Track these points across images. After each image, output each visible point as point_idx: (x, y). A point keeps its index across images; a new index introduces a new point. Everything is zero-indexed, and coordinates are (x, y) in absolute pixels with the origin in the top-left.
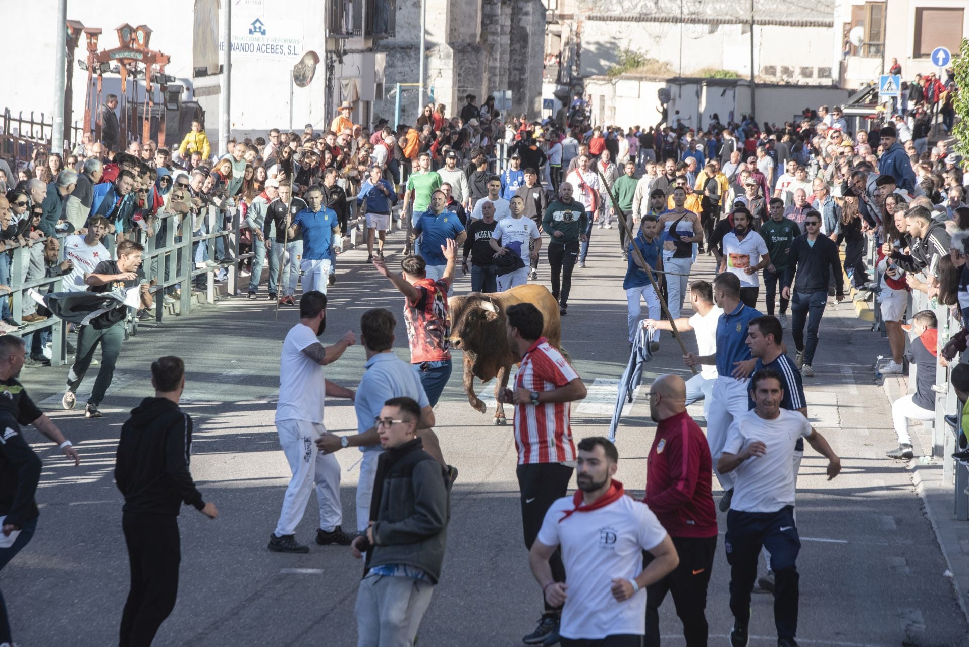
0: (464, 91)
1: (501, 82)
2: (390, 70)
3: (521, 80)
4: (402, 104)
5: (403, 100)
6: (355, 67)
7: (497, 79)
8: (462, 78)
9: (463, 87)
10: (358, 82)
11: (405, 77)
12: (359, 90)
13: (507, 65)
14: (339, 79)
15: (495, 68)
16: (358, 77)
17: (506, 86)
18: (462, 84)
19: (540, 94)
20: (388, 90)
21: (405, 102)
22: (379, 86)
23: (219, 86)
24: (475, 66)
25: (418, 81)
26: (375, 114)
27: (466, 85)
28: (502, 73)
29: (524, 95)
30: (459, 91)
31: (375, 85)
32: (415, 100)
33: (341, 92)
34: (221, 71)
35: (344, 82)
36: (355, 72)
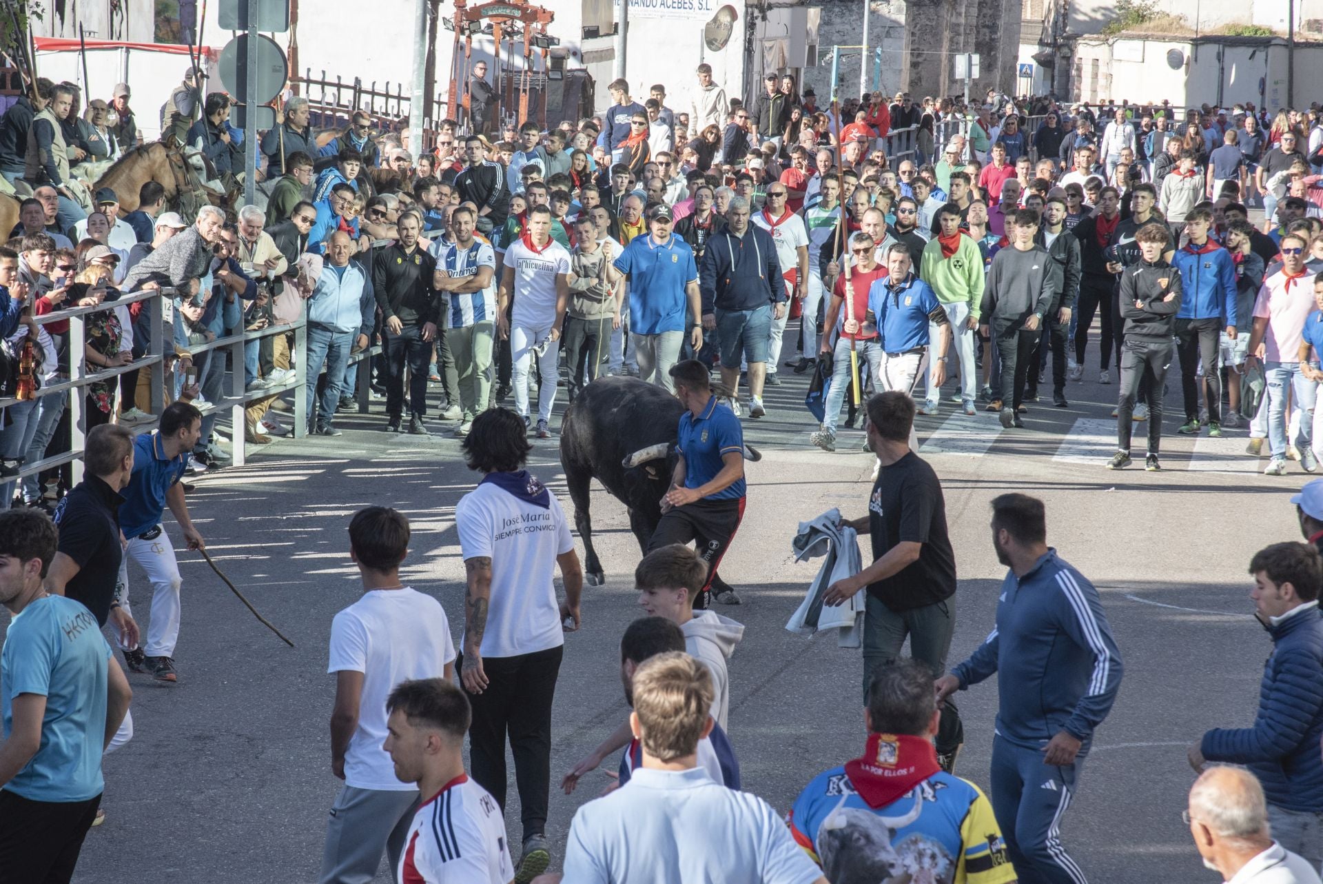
0: (919, 55)
1: (966, 43)
2: (826, 28)
3: (992, 40)
4: (841, 71)
5: (841, 67)
6: (782, 23)
7: (962, 39)
8: (916, 38)
9: (918, 49)
10: (786, 44)
11: (845, 38)
12: (787, 54)
13: (974, 22)
14: (761, 40)
15: (959, 25)
16: (783, 38)
17: (973, 47)
18: (916, 46)
19: (1016, 58)
20: (823, 54)
21: (844, 69)
22: (812, 48)
23: (613, 50)
24: (934, 23)
25: (861, 43)
26: (805, 84)
27: (921, 47)
28: (968, 31)
29: (995, 59)
30: (912, 54)
31: (807, 47)
32: (856, 67)
33: (763, 57)
34: (616, 31)
35: (768, 44)
36: (781, 31)
